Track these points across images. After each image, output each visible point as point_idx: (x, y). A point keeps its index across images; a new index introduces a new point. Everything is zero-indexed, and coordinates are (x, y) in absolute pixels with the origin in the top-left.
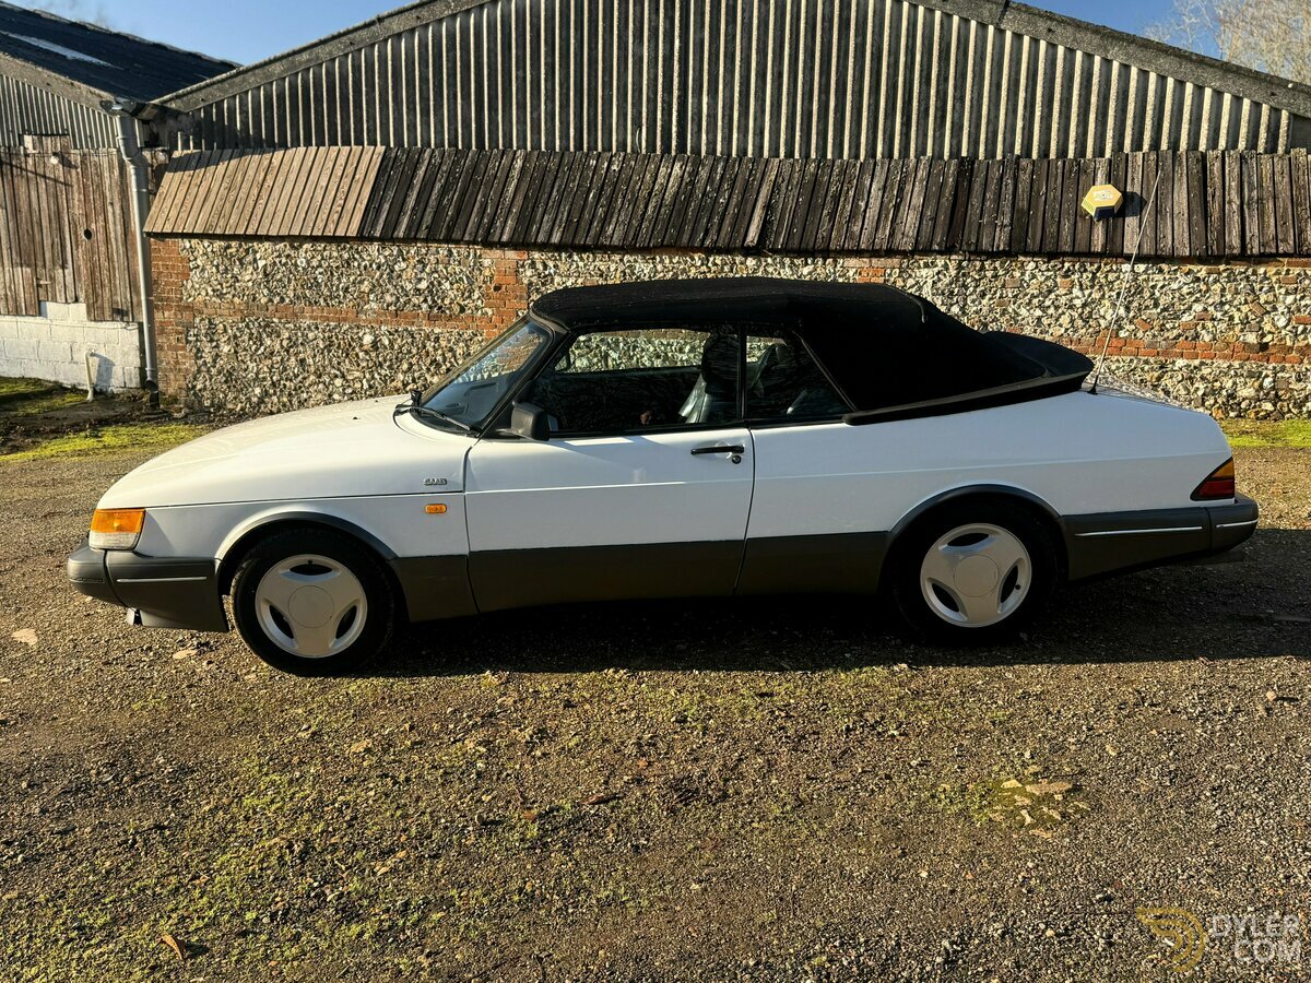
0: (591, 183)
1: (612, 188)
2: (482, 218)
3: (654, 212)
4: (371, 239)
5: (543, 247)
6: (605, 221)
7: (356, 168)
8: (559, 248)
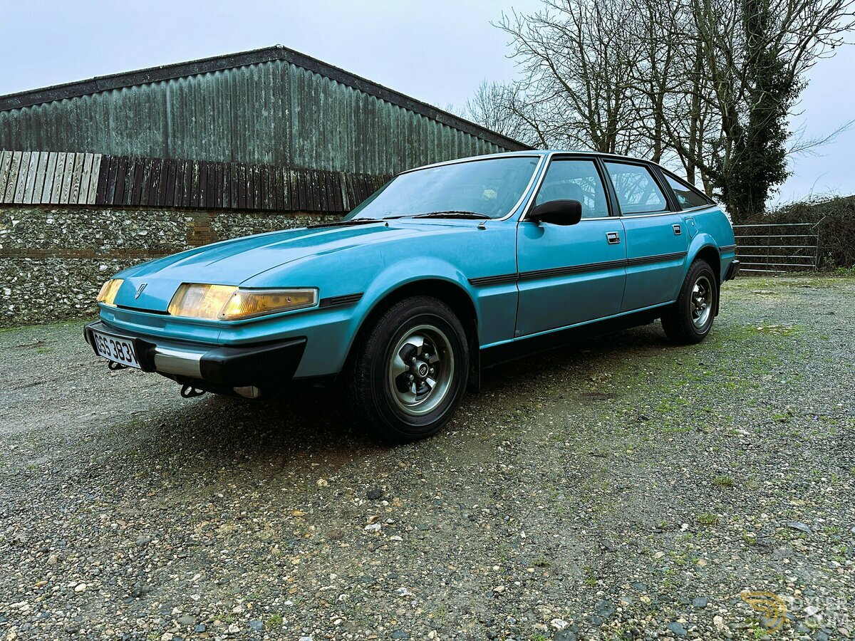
0: (246, 178)
1: (259, 180)
2: (183, 195)
3: (288, 193)
4: (106, 207)
5: (226, 210)
6: (262, 197)
7: (83, 165)
8: (236, 211)
